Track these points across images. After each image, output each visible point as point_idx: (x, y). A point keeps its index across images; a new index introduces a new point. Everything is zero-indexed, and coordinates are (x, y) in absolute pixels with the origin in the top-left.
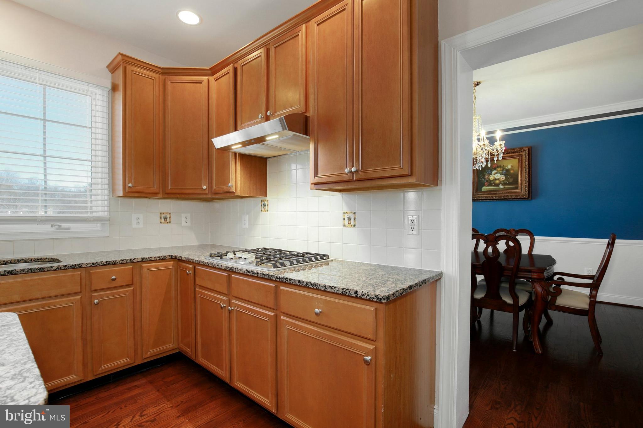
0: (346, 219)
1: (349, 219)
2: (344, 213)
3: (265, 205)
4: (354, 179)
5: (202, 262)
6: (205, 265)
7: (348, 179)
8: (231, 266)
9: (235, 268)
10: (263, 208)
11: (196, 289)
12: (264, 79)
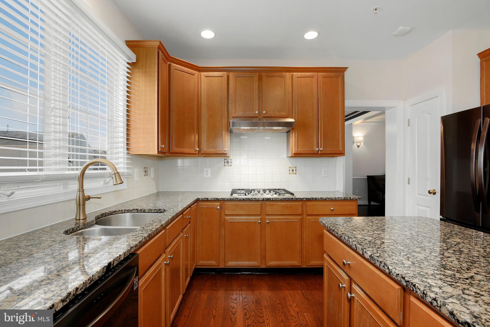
0: (291, 171)
1: (293, 170)
2: (289, 168)
3: (228, 162)
4: (319, 153)
5: (236, 199)
6: (239, 200)
7: (316, 153)
8: (268, 198)
9: (273, 198)
10: (226, 164)
11: (225, 217)
12: (257, 91)
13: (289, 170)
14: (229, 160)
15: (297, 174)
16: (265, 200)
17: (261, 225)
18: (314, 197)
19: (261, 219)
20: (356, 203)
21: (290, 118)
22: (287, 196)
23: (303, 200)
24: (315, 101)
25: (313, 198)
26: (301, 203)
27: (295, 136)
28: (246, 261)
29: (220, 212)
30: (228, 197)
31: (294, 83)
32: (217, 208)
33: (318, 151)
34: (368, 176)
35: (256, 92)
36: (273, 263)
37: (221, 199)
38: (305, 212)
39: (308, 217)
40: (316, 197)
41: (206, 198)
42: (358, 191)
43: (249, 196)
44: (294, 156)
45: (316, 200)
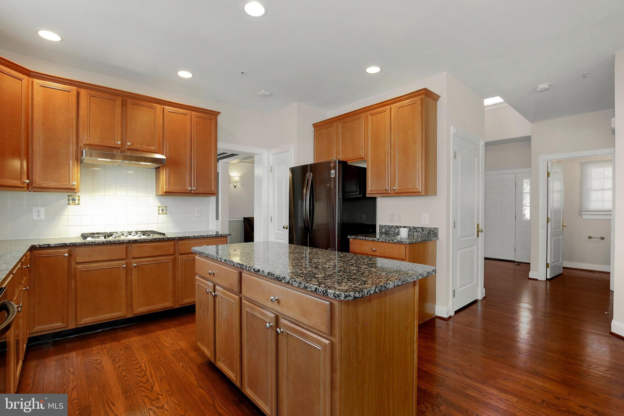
0: (161, 210)
1: (163, 210)
2: (159, 207)
3: (74, 200)
4: (192, 192)
5: (92, 243)
6: (97, 244)
7: (189, 192)
8: (135, 239)
9: (141, 240)
10: (71, 202)
11: (77, 266)
12: (120, 118)
13: (159, 210)
14: (75, 197)
15: (167, 214)
16: (131, 241)
17: (126, 269)
18: (187, 236)
19: (126, 264)
20: (226, 239)
21: (161, 154)
22: (156, 236)
23: (175, 239)
24: (188, 139)
25: (185, 237)
26: (173, 243)
27: (166, 174)
28: (107, 313)
29: (69, 261)
30: (80, 241)
31: (165, 118)
32: (64, 256)
33: (191, 190)
34: (244, 218)
35: (118, 118)
36: (141, 309)
37: (71, 243)
38: (177, 252)
39: (181, 256)
40: (189, 236)
41: (47, 244)
42: (235, 234)
43: (111, 239)
44: (164, 194)
45: (188, 238)
